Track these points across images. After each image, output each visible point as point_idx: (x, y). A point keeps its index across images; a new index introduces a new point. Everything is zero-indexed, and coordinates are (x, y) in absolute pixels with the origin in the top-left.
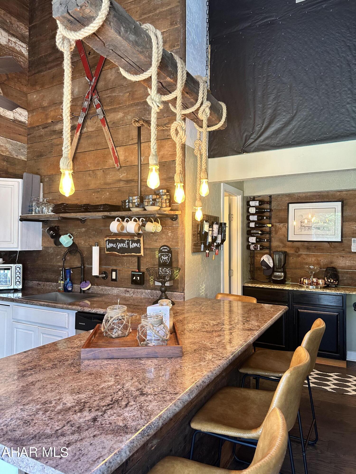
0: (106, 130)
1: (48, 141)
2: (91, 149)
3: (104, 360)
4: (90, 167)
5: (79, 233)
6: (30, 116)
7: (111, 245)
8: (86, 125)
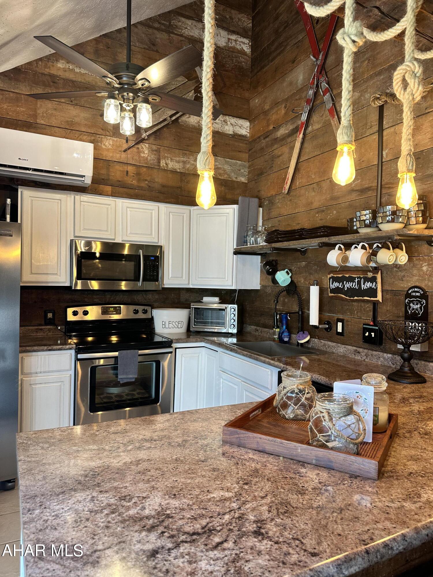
0: (335, 123)
1: (269, 154)
2: (316, 153)
3: (249, 451)
4: (314, 178)
5: (299, 268)
6: (252, 126)
7: (336, 284)
8: (312, 122)
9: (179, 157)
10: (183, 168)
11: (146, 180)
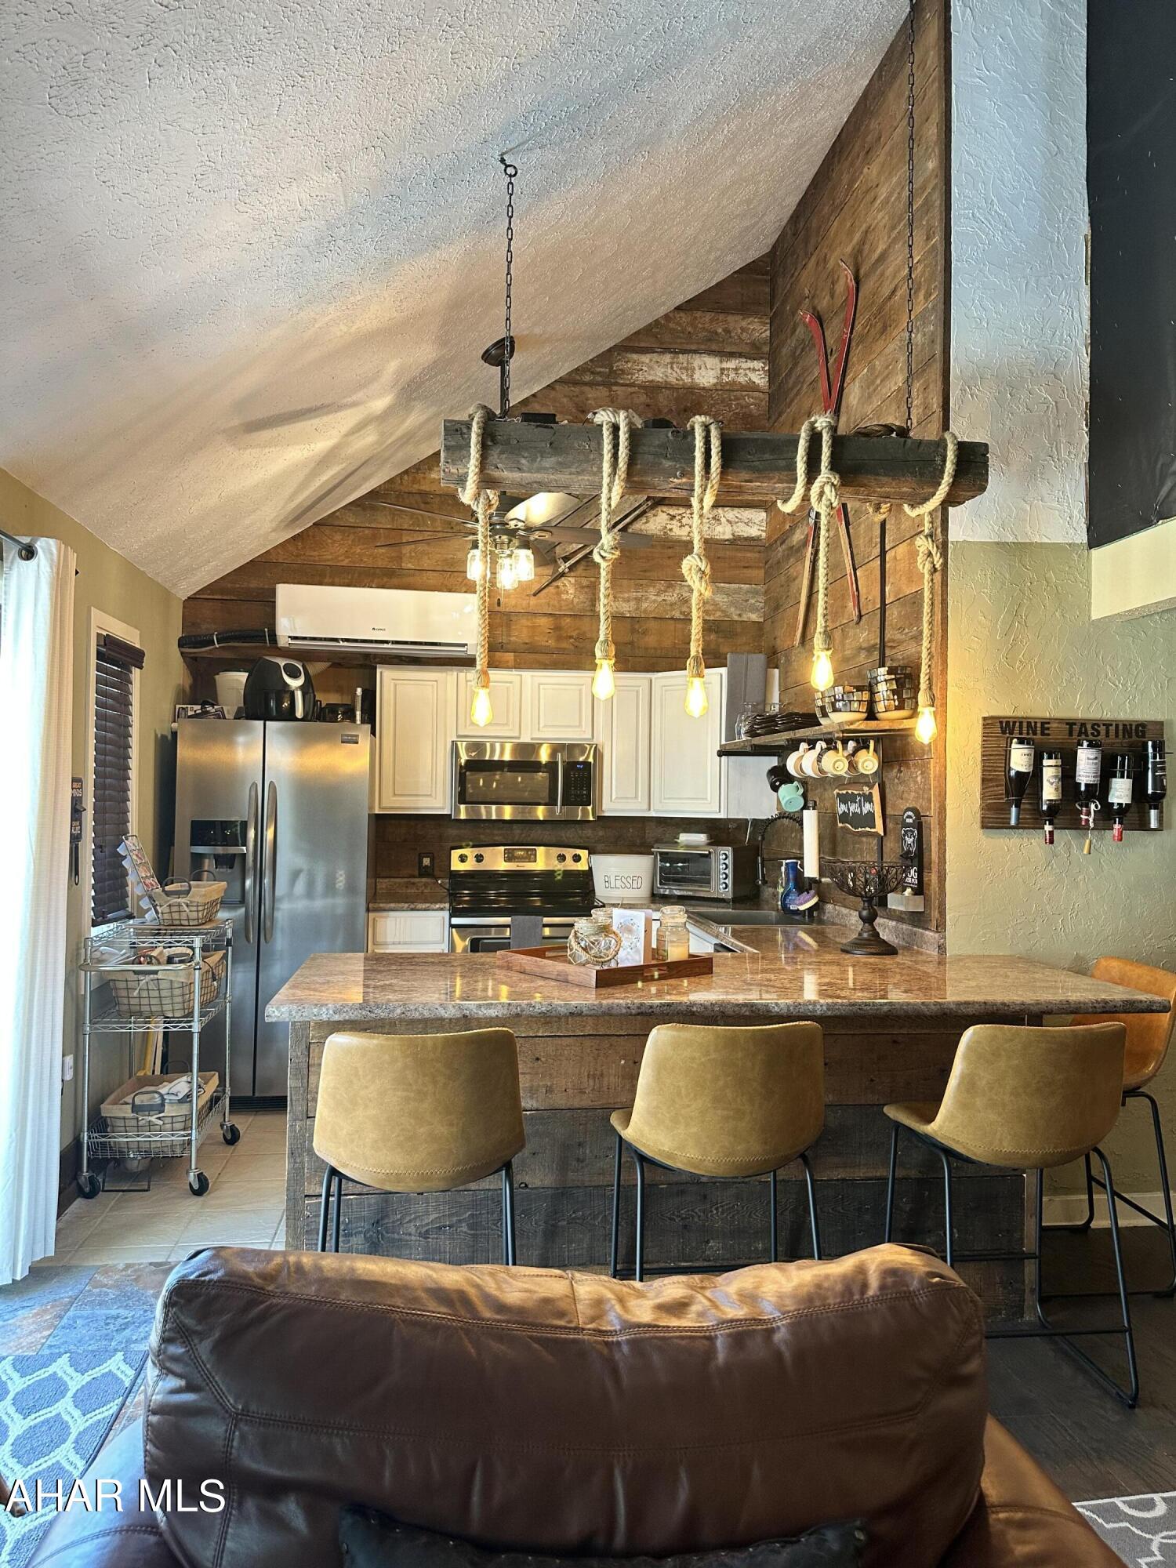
0: (843, 532)
1: (785, 572)
6: (768, 520)
7: (843, 807)
9: (629, 591)
10: (637, 609)
11: (571, 637)
